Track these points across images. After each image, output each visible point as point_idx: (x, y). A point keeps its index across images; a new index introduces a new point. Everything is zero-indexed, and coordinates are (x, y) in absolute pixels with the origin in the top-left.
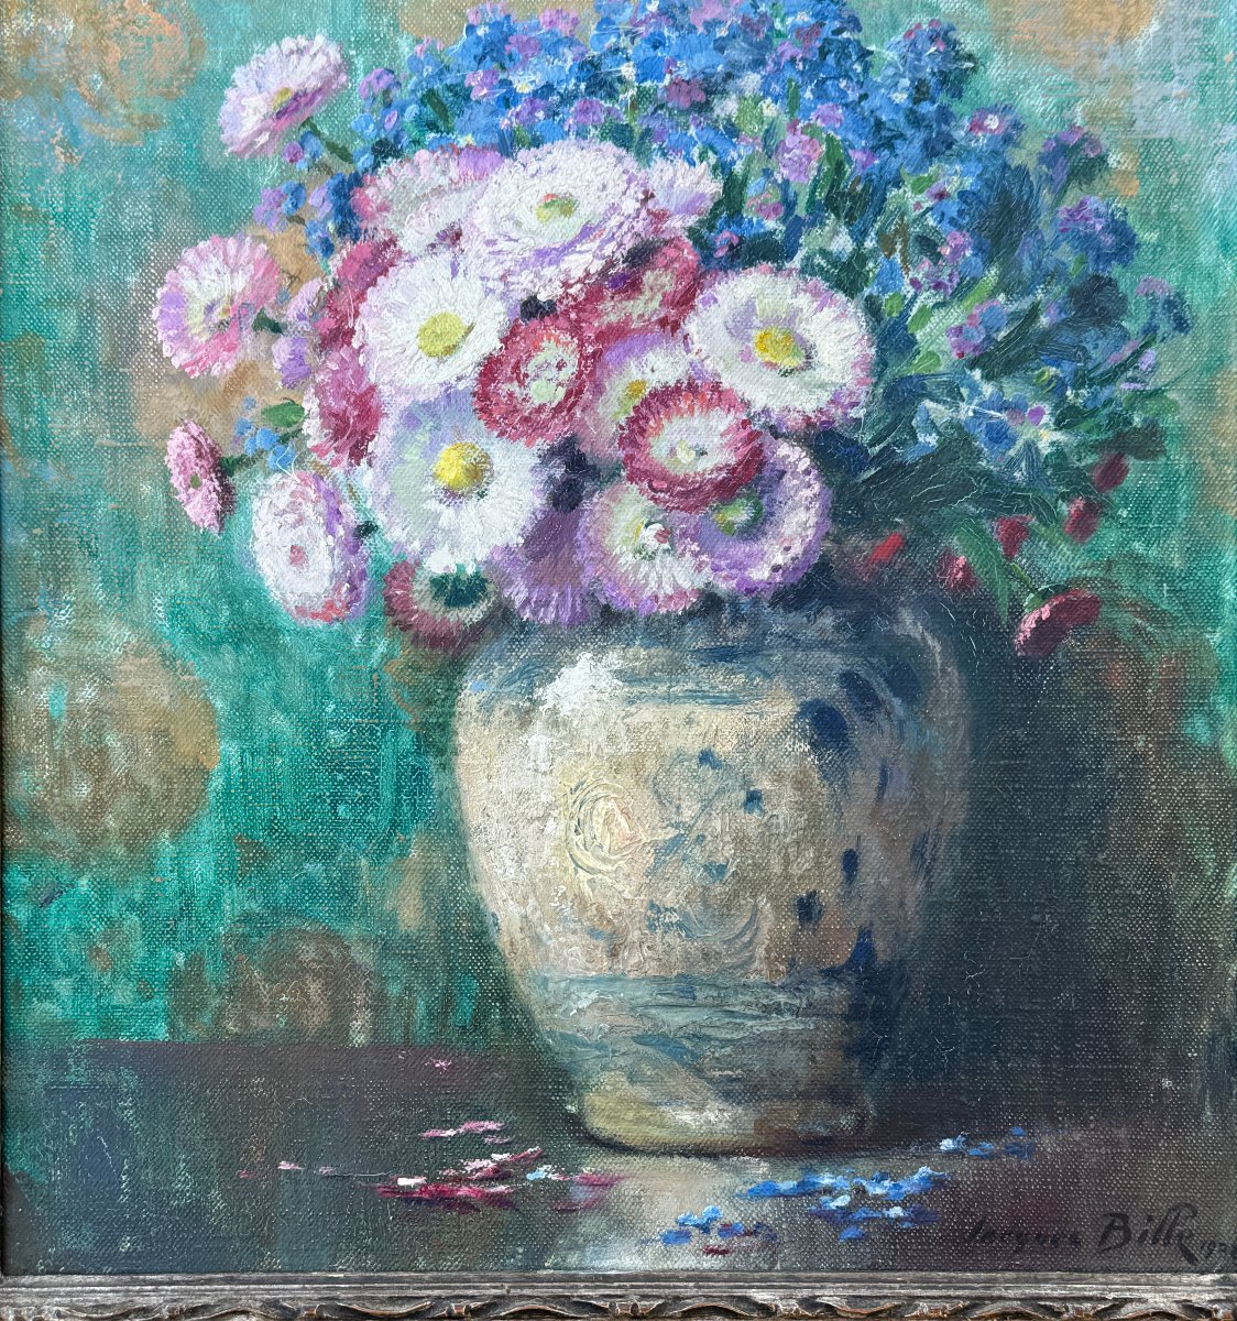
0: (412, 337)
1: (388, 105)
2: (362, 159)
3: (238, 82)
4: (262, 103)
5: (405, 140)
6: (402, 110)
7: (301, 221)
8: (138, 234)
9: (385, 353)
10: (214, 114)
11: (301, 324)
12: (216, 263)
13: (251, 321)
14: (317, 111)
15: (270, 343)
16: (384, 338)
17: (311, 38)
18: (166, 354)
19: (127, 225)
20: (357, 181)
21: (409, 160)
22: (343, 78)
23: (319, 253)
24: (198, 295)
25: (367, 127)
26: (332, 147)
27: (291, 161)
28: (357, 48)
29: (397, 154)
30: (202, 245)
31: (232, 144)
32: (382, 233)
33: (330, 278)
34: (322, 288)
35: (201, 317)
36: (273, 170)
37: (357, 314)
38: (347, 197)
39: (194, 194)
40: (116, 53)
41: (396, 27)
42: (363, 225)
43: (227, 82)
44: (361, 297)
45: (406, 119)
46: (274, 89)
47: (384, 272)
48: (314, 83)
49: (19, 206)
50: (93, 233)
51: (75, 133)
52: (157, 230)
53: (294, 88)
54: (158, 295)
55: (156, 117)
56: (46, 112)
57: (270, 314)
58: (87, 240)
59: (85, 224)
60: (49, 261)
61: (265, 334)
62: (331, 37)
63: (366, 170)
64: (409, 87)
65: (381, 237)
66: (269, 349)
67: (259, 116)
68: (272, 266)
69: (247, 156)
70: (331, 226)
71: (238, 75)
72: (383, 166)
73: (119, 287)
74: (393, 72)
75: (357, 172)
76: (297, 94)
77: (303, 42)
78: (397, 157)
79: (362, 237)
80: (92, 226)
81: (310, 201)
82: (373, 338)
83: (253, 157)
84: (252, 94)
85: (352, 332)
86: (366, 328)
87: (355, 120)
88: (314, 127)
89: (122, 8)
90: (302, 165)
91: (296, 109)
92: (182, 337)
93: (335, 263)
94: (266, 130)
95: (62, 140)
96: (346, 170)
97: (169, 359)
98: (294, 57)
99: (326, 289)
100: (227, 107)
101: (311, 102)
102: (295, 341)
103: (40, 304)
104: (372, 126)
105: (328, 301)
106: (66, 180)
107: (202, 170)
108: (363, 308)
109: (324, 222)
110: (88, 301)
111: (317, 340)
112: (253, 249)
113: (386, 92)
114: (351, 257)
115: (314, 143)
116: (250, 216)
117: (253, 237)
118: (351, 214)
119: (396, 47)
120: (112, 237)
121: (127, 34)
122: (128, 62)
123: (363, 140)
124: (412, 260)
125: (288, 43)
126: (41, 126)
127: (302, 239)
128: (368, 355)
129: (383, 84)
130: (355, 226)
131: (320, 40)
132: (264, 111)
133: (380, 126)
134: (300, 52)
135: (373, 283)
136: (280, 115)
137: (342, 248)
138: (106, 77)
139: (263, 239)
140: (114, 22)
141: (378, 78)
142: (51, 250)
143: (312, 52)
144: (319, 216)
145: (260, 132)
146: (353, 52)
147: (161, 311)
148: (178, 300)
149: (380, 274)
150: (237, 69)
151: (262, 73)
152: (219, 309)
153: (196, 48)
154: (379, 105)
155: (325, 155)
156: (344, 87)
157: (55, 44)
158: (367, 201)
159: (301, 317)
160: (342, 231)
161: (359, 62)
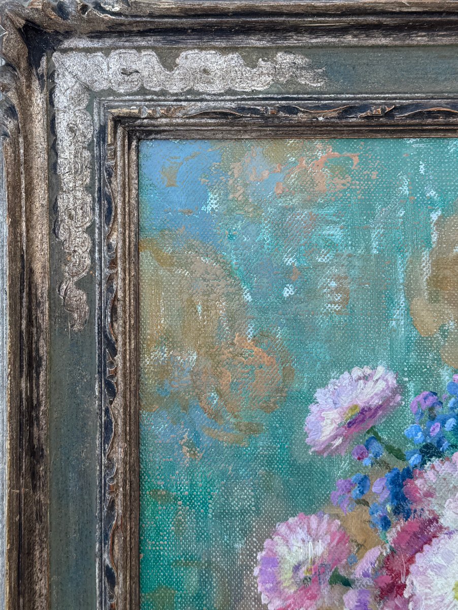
0: (449, 590)
1: (433, 418)
2: (413, 458)
3: (319, 400)
4: (337, 416)
5: (445, 444)
6: (443, 423)
7: (367, 504)
8: (243, 512)
9: (429, 602)
10: (301, 423)
11: (366, 581)
12: (302, 534)
13: (328, 578)
14: (379, 423)
15: (342, 594)
16: (428, 591)
17: (374, 368)
18: (264, 602)
19: (236, 506)
20: (409, 474)
21: (448, 459)
22: (399, 398)
23: (380, 527)
24: (288, 558)
25: (416, 435)
26: (390, 449)
27: (359, 459)
28: (408, 376)
29: (439, 455)
30: (291, 520)
31: (314, 446)
32: (427, 512)
33: (388, 546)
34: (381, 553)
35: (290, 574)
36: (345, 465)
37: (408, 572)
38: (401, 486)
39: (286, 483)
40: (228, 377)
41: (439, 361)
42: (413, 507)
43: (311, 400)
44: (411, 560)
45: (446, 429)
46: (346, 405)
47: (429, 541)
48: (376, 402)
49: (156, 491)
50: (210, 511)
51: (197, 436)
52: (258, 509)
53: (361, 404)
54: (259, 557)
55: (258, 425)
56: (176, 421)
57: (343, 573)
58: (206, 517)
59: (205, 504)
60: (178, 532)
61: (338, 588)
62: (389, 367)
63: (416, 466)
64: (449, 405)
65: (427, 515)
66: (342, 598)
67: (334, 425)
68: (344, 538)
69: (325, 455)
70: (389, 508)
71: (319, 394)
72: (428, 463)
73: (229, 551)
74: (435, 394)
75: (408, 468)
76: (363, 409)
77: (368, 371)
78: (440, 457)
79: (412, 516)
80: (210, 505)
81: (374, 489)
82: (419, 590)
83: (330, 456)
84: (330, 409)
85: (404, 586)
86: (415, 583)
87: (408, 429)
88: (376, 433)
89: (233, 344)
90: (367, 462)
91: (363, 421)
92: (276, 589)
93: (392, 535)
94: (340, 435)
95: (188, 442)
96: (400, 466)
97: (266, 605)
98: (361, 381)
99: (385, 554)
100: (311, 418)
101: (373, 416)
102: (360, 593)
103: (170, 564)
104: (420, 434)
105: (386, 563)
106: (190, 471)
107: (292, 465)
108: (412, 568)
109: (384, 504)
110: (206, 562)
111: (378, 592)
112: (329, 524)
113: (431, 409)
114: (403, 530)
115: (376, 445)
116: (327, 500)
117: (330, 515)
118: (404, 499)
119: (439, 376)
120: (223, 514)
121: (236, 363)
122: (236, 384)
123: (413, 444)
124: (450, 533)
125: (357, 372)
126: (172, 431)
127: (366, 517)
128: (416, 603)
129: (429, 403)
130: (407, 508)
131: (381, 370)
132: (338, 421)
133: (426, 434)
134: (366, 378)
135: (420, 550)
136: (350, 424)
137: (397, 523)
138: (221, 395)
139: (338, 516)
140: (226, 354)
141: (425, 398)
142: (179, 524)
143: (375, 379)
144: (380, 500)
145: (335, 437)
146: (407, 379)
147: (261, 570)
148: (273, 561)
149: (425, 543)
150: (318, 390)
151: (337, 394)
152: (304, 569)
153: (288, 374)
154: (425, 418)
155: (384, 455)
156: (399, 404)
157: (183, 370)
158: (416, 489)
159: (366, 575)
160: (397, 511)
161: (411, 386)
